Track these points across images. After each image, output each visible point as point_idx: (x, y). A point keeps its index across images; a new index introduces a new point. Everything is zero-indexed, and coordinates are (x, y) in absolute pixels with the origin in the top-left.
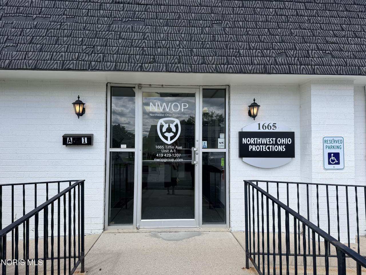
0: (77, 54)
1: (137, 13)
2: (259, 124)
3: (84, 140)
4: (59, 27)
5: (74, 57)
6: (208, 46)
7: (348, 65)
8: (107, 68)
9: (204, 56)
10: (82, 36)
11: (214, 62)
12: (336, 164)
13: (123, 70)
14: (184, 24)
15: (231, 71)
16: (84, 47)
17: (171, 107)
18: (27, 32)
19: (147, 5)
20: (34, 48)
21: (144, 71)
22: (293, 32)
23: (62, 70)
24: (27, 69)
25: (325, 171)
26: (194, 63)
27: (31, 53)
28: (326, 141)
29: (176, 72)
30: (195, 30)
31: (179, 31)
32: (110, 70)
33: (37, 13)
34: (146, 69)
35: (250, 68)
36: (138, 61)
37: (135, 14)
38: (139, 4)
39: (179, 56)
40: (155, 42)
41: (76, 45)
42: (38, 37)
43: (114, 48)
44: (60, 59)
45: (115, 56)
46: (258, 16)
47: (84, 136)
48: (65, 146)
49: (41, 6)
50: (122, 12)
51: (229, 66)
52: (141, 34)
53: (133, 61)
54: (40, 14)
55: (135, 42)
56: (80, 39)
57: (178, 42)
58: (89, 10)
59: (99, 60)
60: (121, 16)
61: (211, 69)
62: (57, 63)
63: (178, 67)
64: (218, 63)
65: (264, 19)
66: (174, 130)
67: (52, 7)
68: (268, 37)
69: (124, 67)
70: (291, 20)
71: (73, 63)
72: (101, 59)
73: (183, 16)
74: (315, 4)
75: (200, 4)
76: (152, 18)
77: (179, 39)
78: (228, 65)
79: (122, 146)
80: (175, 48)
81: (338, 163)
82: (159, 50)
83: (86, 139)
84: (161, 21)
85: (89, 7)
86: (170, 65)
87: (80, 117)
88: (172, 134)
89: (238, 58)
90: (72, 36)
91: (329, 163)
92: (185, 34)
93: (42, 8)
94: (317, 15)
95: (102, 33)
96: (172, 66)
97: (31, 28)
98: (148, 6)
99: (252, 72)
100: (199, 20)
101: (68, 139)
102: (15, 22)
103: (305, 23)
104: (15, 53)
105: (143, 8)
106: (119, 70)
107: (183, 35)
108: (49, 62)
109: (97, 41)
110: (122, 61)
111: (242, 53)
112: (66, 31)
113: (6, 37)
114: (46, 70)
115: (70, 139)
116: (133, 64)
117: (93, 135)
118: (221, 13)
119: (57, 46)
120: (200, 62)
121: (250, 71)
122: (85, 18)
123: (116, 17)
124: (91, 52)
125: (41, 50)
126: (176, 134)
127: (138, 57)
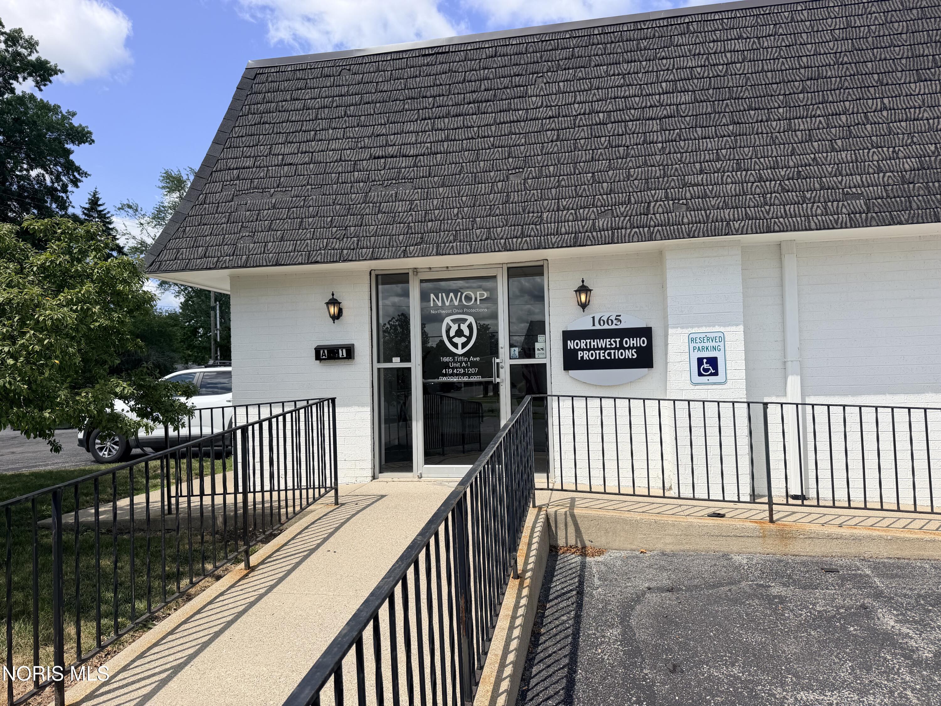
0: (325, 240)
1: (403, 170)
2: (593, 318)
3: (343, 353)
4: (302, 203)
5: (321, 246)
6: (498, 212)
7: (710, 220)
8: (362, 257)
9: (490, 228)
10: (332, 215)
11: (503, 236)
12: (711, 375)
13: (382, 259)
14: (467, 180)
15: (525, 247)
16: (335, 229)
17: (461, 300)
18: (265, 214)
19: (417, 156)
20: (273, 237)
21: (408, 257)
22: (632, 173)
23: (308, 263)
24: (267, 266)
25: (693, 387)
26: (475, 239)
27: (270, 244)
28: (692, 340)
29: (449, 254)
30: (482, 188)
31: (459, 193)
32: (365, 260)
33: (275, 186)
34: (410, 254)
35: (554, 240)
36: (401, 244)
37: (399, 172)
38: (406, 156)
39: (456, 231)
40: (426, 213)
41: (324, 227)
42: (278, 221)
43: (372, 227)
44: (306, 250)
45: (373, 238)
46: (580, 152)
47: (342, 347)
48: (318, 361)
49: (279, 175)
50: (382, 172)
51: (524, 239)
52: (408, 202)
53: (395, 244)
54: (278, 187)
55: (399, 216)
56: (329, 219)
57: (456, 210)
58: (339, 173)
59: (352, 247)
60: (382, 177)
61: (498, 246)
62: (302, 254)
63: (453, 247)
64: (509, 236)
65: (589, 157)
66: (467, 332)
67: (293, 174)
68: (590, 186)
69: (383, 253)
70: (632, 152)
71: (321, 253)
72: (355, 245)
73: (467, 167)
74: (680, 118)
75: (493, 145)
76: (423, 177)
77: (458, 206)
78: (522, 238)
79: (394, 359)
80: (452, 219)
81: (716, 374)
82: (430, 224)
83: (344, 351)
84: (436, 178)
85: (340, 169)
86: (443, 245)
87: (336, 321)
88: (464, 339)
89: (538, 227)
90: (319, 215)
91: (700, 374)
92: (467, 196)
93: (280, 177)
94: (678, 139)
95: (356, 207)
96: (445, 246)
97: (269, 209)
98: (419, 157)
99: (556, 246)
100: (490, 171)
101: (322, 352)
102: (249, 202)
103: (656, 154)
104: (252, 245)
105: (411, 161)
106: (376, 259)
107: (464, 199)
108: (292, 254)
109: (351, 220)
110: (381, 245)
111: (545, 219)
112: (311, 209)
113: (240, 224)
114: (289, 265)
115: (324, 352)
116: (394, 249)
117: (353, 345)
118: (524, 155)
119: (301, 231)
120: (484, 237)
121: (553, 245)
122: (335, 186)
123: (375, 181)
124: (342, 237)
125: (282, 240)
126: (469, 338)
127: (401, 237)
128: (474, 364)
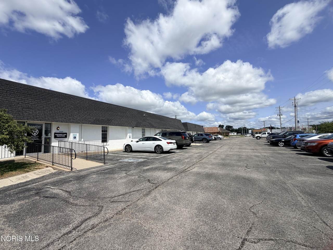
2: (59, 131)
12: (75, 139)
17: (36, 127)
28: (73, 135)
66: (36, 132)
88: (36, 133)
126: (37, 133)
128: (37, 137)
